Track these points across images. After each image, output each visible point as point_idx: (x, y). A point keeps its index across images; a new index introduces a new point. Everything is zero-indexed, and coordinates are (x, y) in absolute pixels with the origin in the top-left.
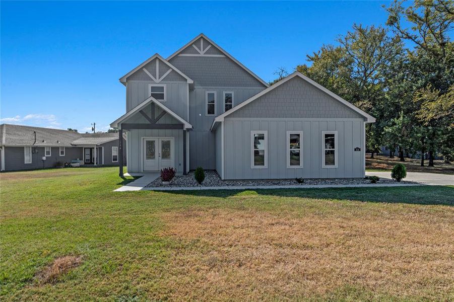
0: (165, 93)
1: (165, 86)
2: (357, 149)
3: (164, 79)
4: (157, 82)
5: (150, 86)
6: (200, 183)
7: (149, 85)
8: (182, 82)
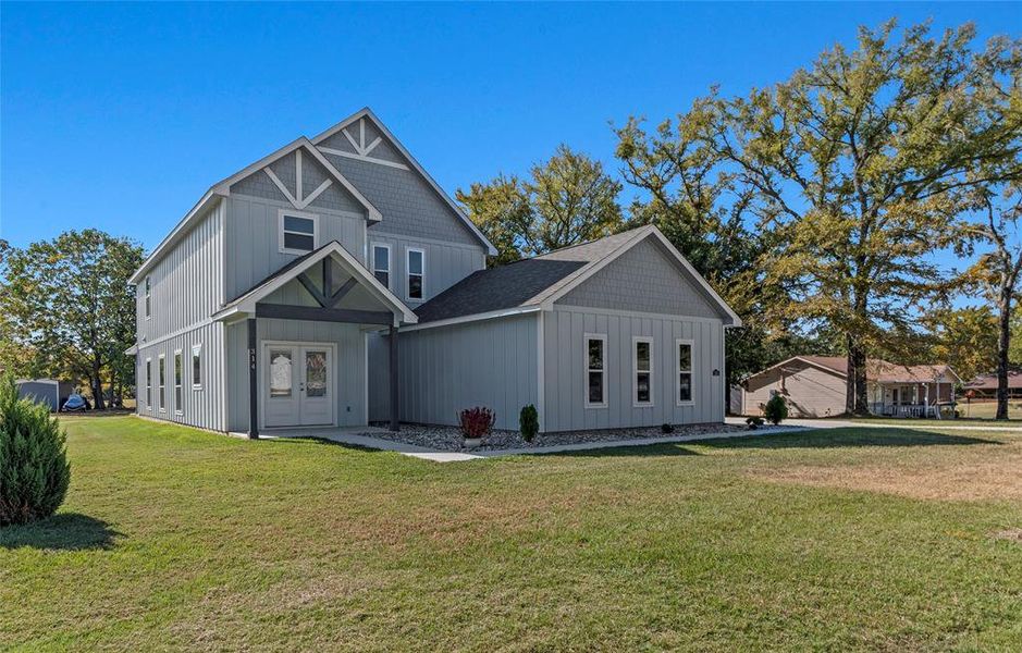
0: (316, 235)
1: (316, 219)
2: (716, 373)
3: (313, 203)
4: (300, 206)
5: (282, 214)
6: (529, 441)
7: (280, 211)
8: (353, 215)
